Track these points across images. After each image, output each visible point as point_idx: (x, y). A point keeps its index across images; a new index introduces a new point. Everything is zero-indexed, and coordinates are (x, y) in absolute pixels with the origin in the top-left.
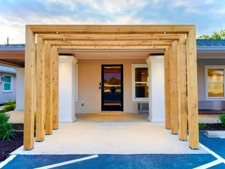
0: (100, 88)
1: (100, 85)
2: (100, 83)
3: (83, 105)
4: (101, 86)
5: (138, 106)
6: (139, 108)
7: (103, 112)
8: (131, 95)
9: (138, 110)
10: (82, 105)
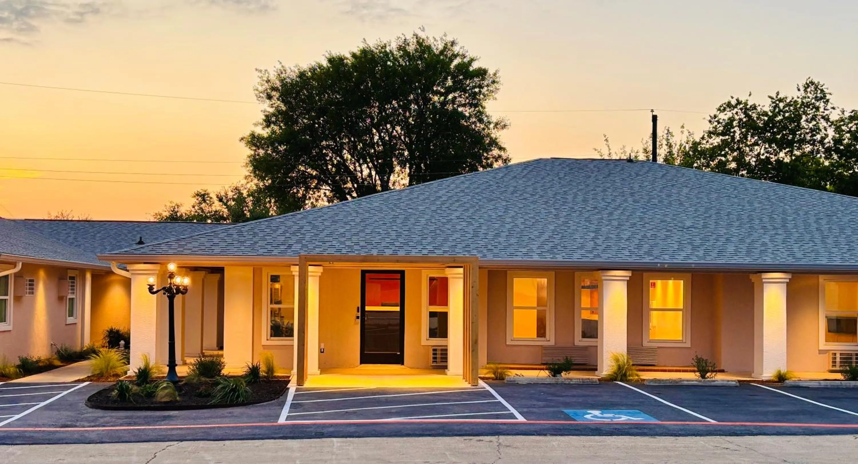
0: (358, 317)
1: (358, 311)
2: (358, 308)
3: (323, 352)
4: (359, 314)
5: (434, 354)
6: (434, 358)
7: (363, 365)
8: (420, 330)
9: (433, 361)
10: (321, 352)
